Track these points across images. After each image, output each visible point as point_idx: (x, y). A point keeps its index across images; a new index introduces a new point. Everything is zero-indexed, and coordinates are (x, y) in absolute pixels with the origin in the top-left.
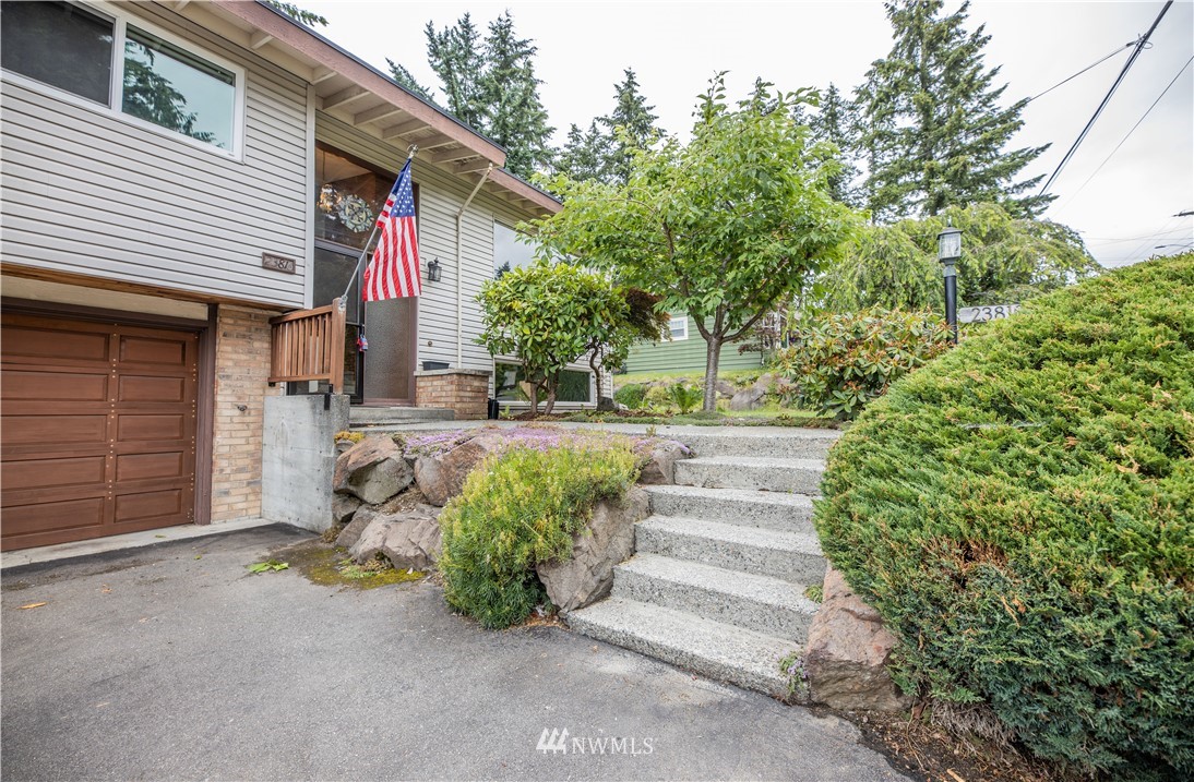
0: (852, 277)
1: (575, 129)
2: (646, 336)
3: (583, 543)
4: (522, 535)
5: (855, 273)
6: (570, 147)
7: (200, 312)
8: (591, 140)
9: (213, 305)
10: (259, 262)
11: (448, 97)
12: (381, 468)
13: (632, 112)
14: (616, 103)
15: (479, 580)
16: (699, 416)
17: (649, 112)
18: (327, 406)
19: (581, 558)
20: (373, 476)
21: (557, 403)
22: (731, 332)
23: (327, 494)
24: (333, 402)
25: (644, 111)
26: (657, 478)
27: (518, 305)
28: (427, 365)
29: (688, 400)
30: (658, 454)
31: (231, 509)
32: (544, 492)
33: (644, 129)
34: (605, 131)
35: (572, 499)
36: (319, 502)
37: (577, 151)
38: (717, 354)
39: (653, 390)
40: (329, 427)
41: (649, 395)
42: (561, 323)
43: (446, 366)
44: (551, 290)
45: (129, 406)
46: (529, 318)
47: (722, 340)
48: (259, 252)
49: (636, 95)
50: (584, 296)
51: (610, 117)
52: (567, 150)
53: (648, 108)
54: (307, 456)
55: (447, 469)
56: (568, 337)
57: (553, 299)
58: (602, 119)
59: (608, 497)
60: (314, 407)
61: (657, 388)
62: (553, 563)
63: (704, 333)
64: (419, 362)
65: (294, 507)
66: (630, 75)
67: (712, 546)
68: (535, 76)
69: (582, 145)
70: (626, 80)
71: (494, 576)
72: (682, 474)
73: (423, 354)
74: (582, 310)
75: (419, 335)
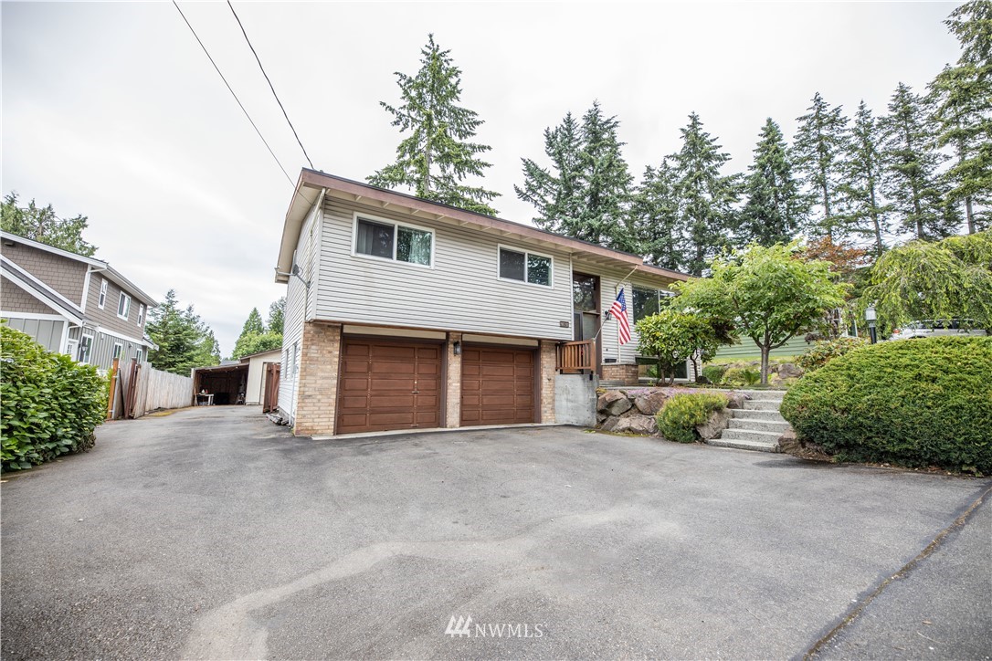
0: (896, 288)
1: (649, 169)
2: (725, 343)
3: (711, 421)
4: (692, 416)
5: (898, 284)
6: (645, 183)
7: (536, 344)
8: (663, 174)
9: (540, 340)
10: (559, 324)
11: (559, 171)
12: (619, 402)
13: (697, 147)
14: (683, 141)
15: (678, 429)
16: (758, 386)
17: (714, 144)
18: (591, 378)
19: (710, 425)
20: (616, 404)
21: (675, 379)
22: (774, 344)
23: (593, 412)
24: (594, 377)
25: (708, 143)
26: (736, 406)
27: (658, 334)
28: (607, 361)
29: (752, 378)
30: (735, 398)
31: (547, 418)
32: (697, 404)
33: (708, 157)
34: (673, 164)
35: (706, 407)
36: (589, 415)
37: (650, 185)
38: (767, 356)
39: (730, 370)
40: (593, 387)
41: (727, 374)
42: (681, 342)
43: (614, 360)
44: (674, 326)
45: (519, 378)
46: (664, 340)
47: (769, 348)
48: (559, 321)
49: (700, 132)
50: (691, 328)
51: (678, 153)
52: (643, 186)
53: (712, 141)
54: (581, 398)
55: (650, 401)
56: (684, 348)
57: (675, 331)
58: (671, 156)
59: (718, 409)
60: (584, 379)
61: (733, 369)
62: (702, 425)
63: (759, 344)
64: (603, 359)
65: (574, 418)
66: (694, 118)
67: (757, 424)
68: (618, 140)
69: (656, 180)
70: (690, 123)
71: (684, 428)
72: (746, 405)
73: (604, 356)
74: (691, 335)
75: (603, 346)
